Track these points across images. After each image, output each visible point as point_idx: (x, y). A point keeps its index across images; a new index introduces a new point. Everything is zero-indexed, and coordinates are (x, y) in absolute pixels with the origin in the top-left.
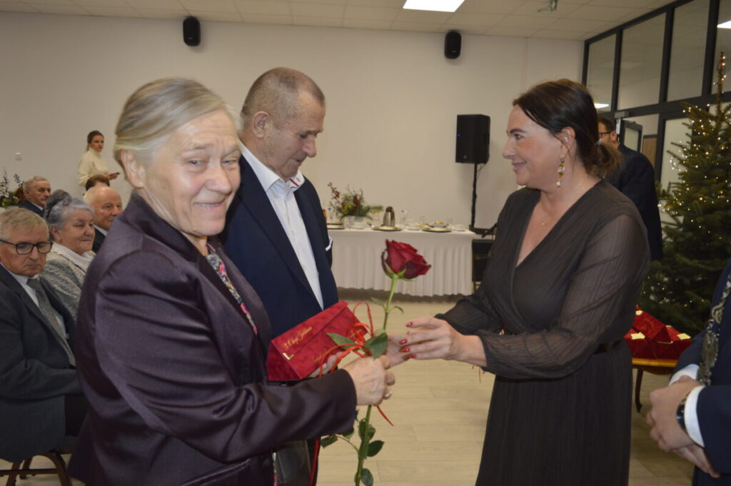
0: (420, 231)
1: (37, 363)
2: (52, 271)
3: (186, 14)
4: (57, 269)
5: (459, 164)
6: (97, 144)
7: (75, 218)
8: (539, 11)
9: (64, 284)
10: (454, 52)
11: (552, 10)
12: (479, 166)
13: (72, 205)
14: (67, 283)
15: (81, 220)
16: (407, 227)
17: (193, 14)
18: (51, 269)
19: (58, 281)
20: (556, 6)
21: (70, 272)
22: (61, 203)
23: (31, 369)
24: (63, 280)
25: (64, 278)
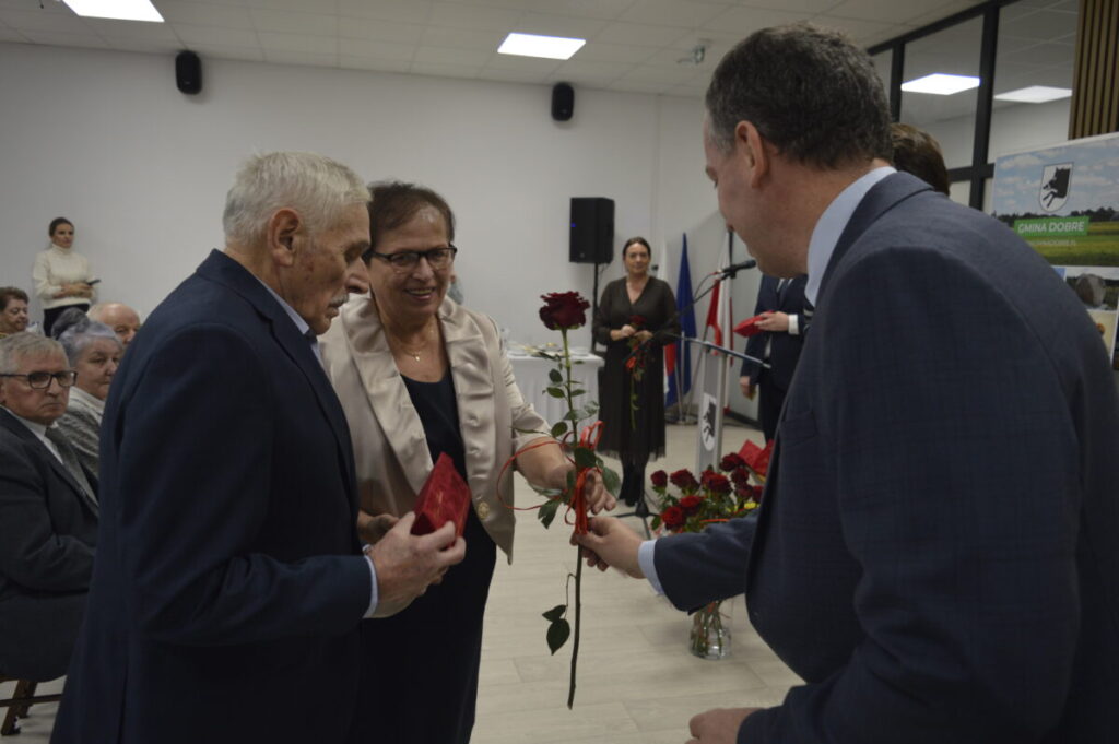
0: (528, 357)
1: (73, 541)
2: (67, 422)
3: (181, 47)
4: (75, 419)
5: (574, 265)
6: (62, 237)
7: (93, 350)
8: (680, 61)
9: (86, 441)
10: (565, 111)
11: (697, 62)
12: (600, 267)
13: (90, 331)
14: (90, 438)
15: (100, 353)
16: (510, 352)
17: (191, 47)
18: (66, 419)
19: (78, 436)
20: (702, 58)
21: (93, 423)
22: (73, 328)
23: (64, 549)
24: (84, 435)
25: (85, 431)
